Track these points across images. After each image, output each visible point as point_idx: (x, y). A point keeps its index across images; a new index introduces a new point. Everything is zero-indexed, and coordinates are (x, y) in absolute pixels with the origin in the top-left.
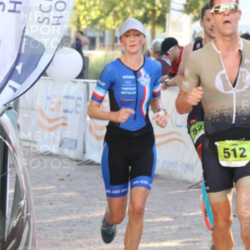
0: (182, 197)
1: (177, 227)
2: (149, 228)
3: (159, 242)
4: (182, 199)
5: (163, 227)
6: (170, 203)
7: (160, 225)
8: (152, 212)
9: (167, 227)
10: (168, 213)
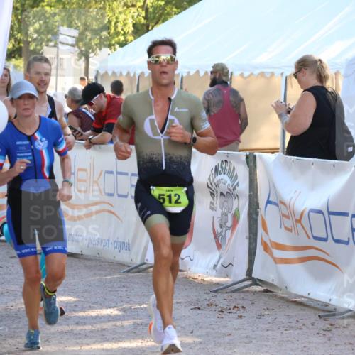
0: (123, 284)
1: (131, 322)
2: (96, 324)
3: (115, 342)
4: (124, 286)
5: (114, 323)
6: (111, 291)
7: (109, 321)
8: (93, 304)
9: (119, 323)
10: (113, 304)
